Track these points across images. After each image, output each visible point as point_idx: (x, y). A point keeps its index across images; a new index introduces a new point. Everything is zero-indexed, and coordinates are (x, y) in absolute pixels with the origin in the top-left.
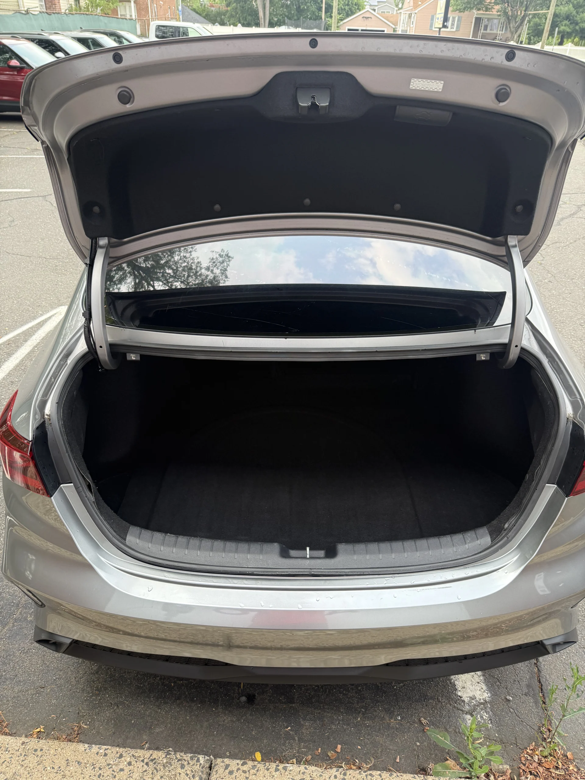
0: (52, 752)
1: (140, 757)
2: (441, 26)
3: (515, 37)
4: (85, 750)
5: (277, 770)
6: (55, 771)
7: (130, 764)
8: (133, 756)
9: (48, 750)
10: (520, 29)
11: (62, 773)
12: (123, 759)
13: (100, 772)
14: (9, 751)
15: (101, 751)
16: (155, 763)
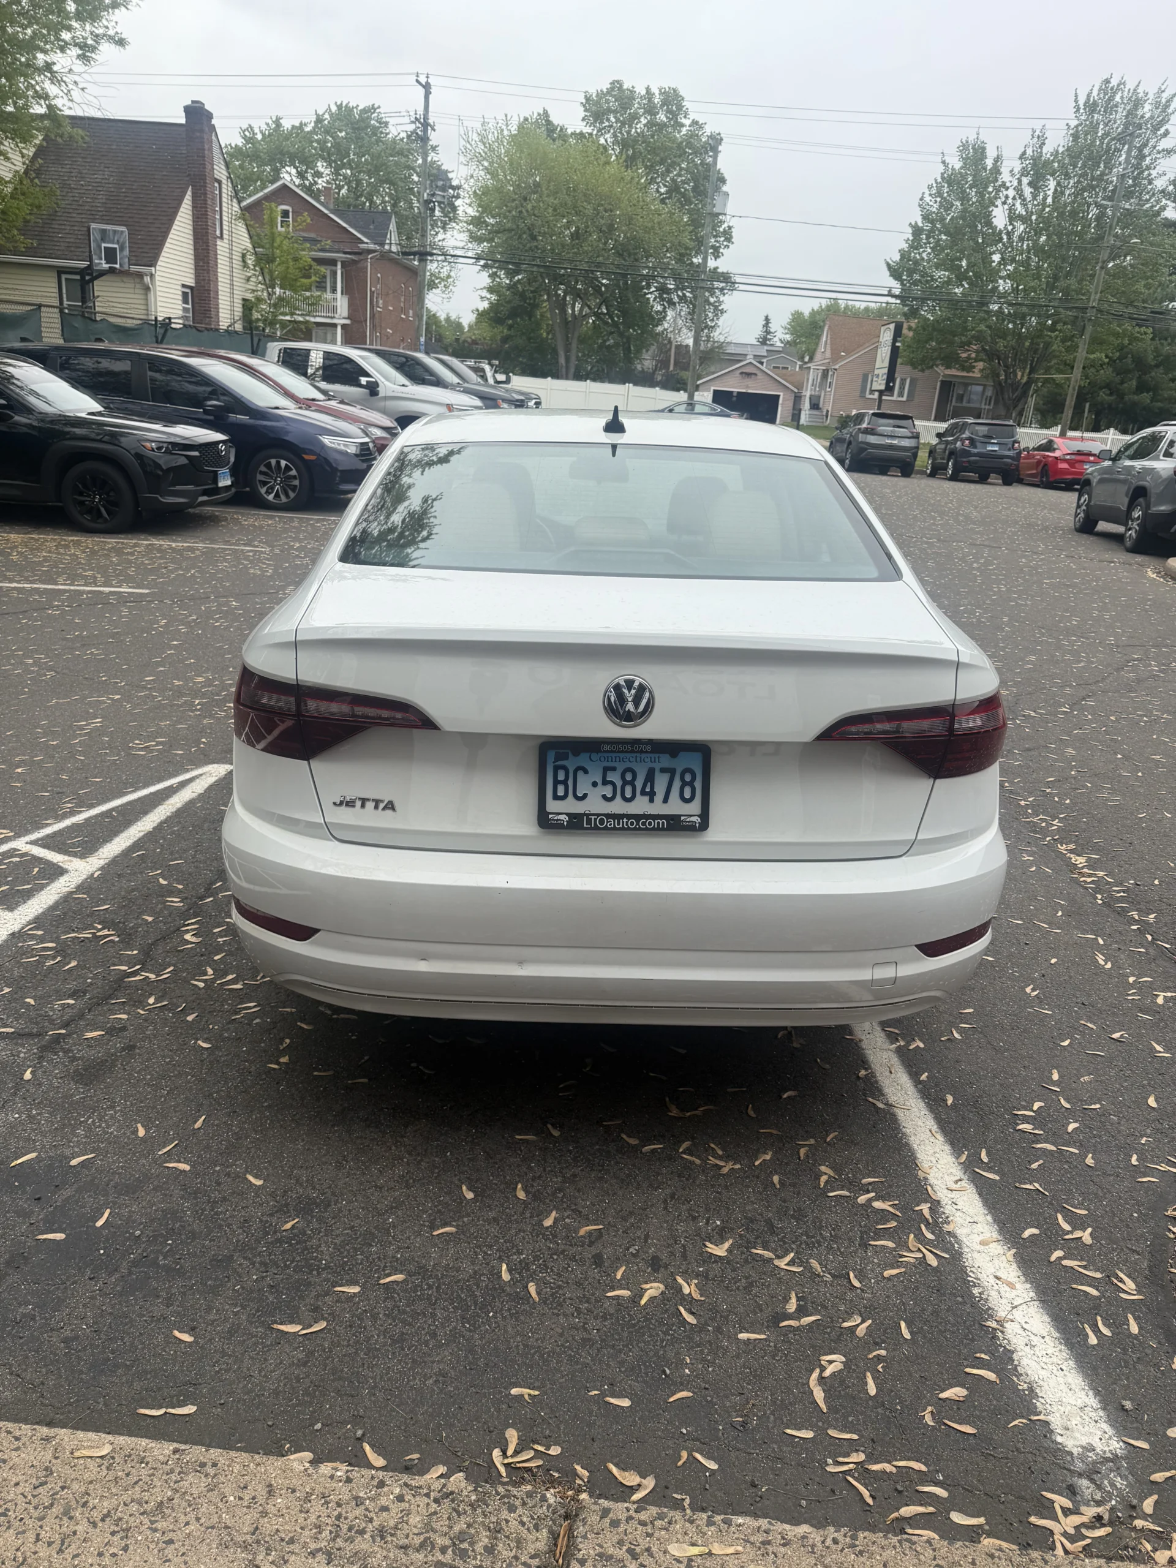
0: (237, 1468)
1: (420, 1487)
2: (883, 387)
3: (1014, 415)
4: (306, 1470)
5: (710, 1523)
6: (246, 1504)
7: (400, 1498)
8: (406, 1485)
9: (229, 1466)
10: (1022, 401)
11: (261, 1508)
12: (386, 1489)
13: (339, 1509)
14: (147, 1464)
15: (339, 1474)
16: (453, 1501)
